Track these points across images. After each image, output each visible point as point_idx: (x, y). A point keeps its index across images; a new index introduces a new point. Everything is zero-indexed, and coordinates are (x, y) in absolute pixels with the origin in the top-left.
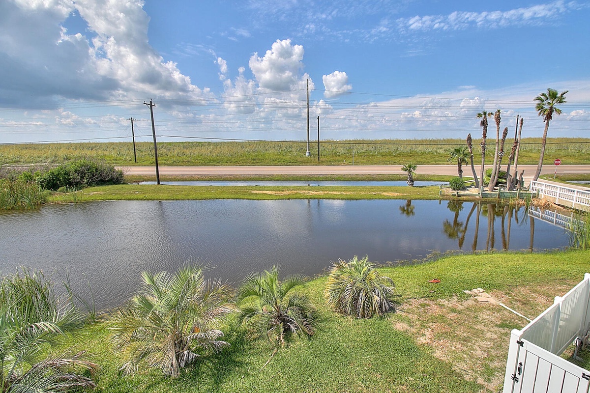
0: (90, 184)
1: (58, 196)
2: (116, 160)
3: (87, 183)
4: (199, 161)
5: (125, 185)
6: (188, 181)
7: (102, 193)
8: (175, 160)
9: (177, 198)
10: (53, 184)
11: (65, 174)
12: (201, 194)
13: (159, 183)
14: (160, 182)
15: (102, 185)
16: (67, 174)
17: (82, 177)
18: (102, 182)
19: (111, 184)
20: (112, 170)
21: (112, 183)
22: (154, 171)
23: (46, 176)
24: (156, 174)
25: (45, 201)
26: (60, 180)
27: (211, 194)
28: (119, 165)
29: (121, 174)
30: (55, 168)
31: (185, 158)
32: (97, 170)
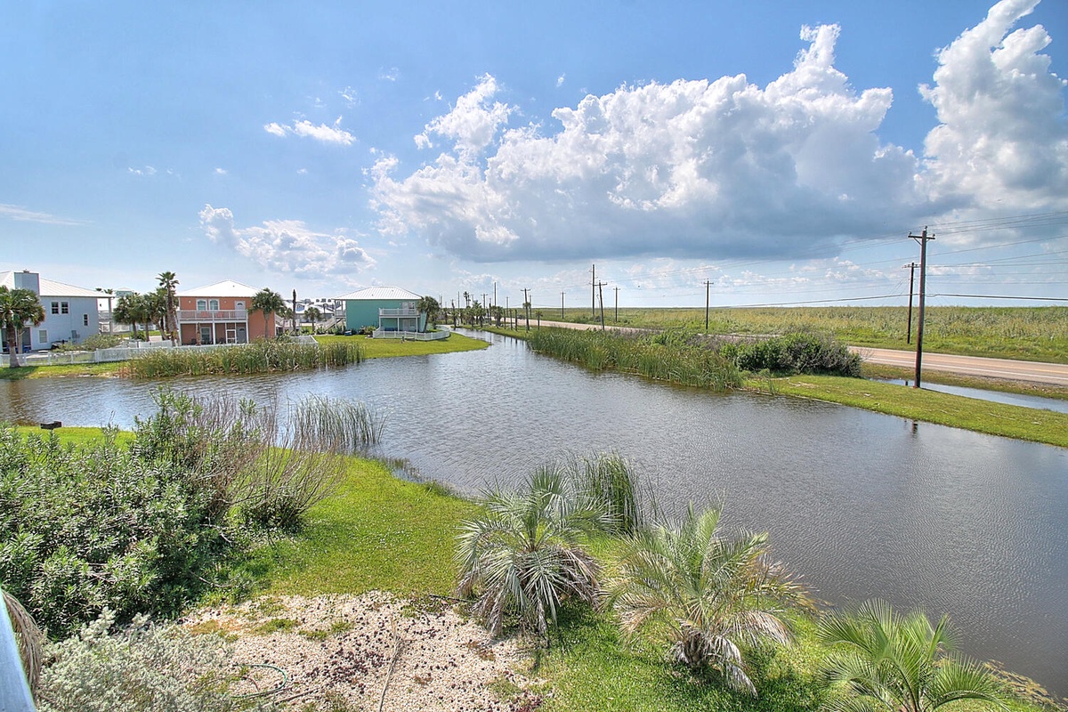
0: (804, 371)
1: (758, 381)
2: (876, 337)
3: (800, 368)
4: (1057, 351)
5: (858, 380)
6: (995, 390)
7: (813, 386)
8: (993, 344)
9: (937, 419)
10: (754, 363)
11: (773, 352)
12: (999, 423)
13: (918, 385)
14: (921, 384)
15: (821, 373)
16: (776, 351)
17: (795, 358)
18: (822, 369)
19: (837, 375)
20: (842, 352)
21: (838, 373)
22: (912, 360)
23: (750, 351)
24: (915, 366)
25: (737, 385)
26: (765, 360)
27: (1027, 429)
28: (875, 345)
29: (856, 360)
30: (764, 340)
31: (1019, 342)
32: (817, 350)
